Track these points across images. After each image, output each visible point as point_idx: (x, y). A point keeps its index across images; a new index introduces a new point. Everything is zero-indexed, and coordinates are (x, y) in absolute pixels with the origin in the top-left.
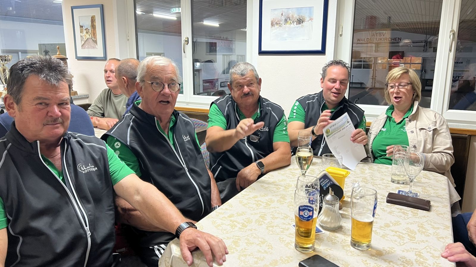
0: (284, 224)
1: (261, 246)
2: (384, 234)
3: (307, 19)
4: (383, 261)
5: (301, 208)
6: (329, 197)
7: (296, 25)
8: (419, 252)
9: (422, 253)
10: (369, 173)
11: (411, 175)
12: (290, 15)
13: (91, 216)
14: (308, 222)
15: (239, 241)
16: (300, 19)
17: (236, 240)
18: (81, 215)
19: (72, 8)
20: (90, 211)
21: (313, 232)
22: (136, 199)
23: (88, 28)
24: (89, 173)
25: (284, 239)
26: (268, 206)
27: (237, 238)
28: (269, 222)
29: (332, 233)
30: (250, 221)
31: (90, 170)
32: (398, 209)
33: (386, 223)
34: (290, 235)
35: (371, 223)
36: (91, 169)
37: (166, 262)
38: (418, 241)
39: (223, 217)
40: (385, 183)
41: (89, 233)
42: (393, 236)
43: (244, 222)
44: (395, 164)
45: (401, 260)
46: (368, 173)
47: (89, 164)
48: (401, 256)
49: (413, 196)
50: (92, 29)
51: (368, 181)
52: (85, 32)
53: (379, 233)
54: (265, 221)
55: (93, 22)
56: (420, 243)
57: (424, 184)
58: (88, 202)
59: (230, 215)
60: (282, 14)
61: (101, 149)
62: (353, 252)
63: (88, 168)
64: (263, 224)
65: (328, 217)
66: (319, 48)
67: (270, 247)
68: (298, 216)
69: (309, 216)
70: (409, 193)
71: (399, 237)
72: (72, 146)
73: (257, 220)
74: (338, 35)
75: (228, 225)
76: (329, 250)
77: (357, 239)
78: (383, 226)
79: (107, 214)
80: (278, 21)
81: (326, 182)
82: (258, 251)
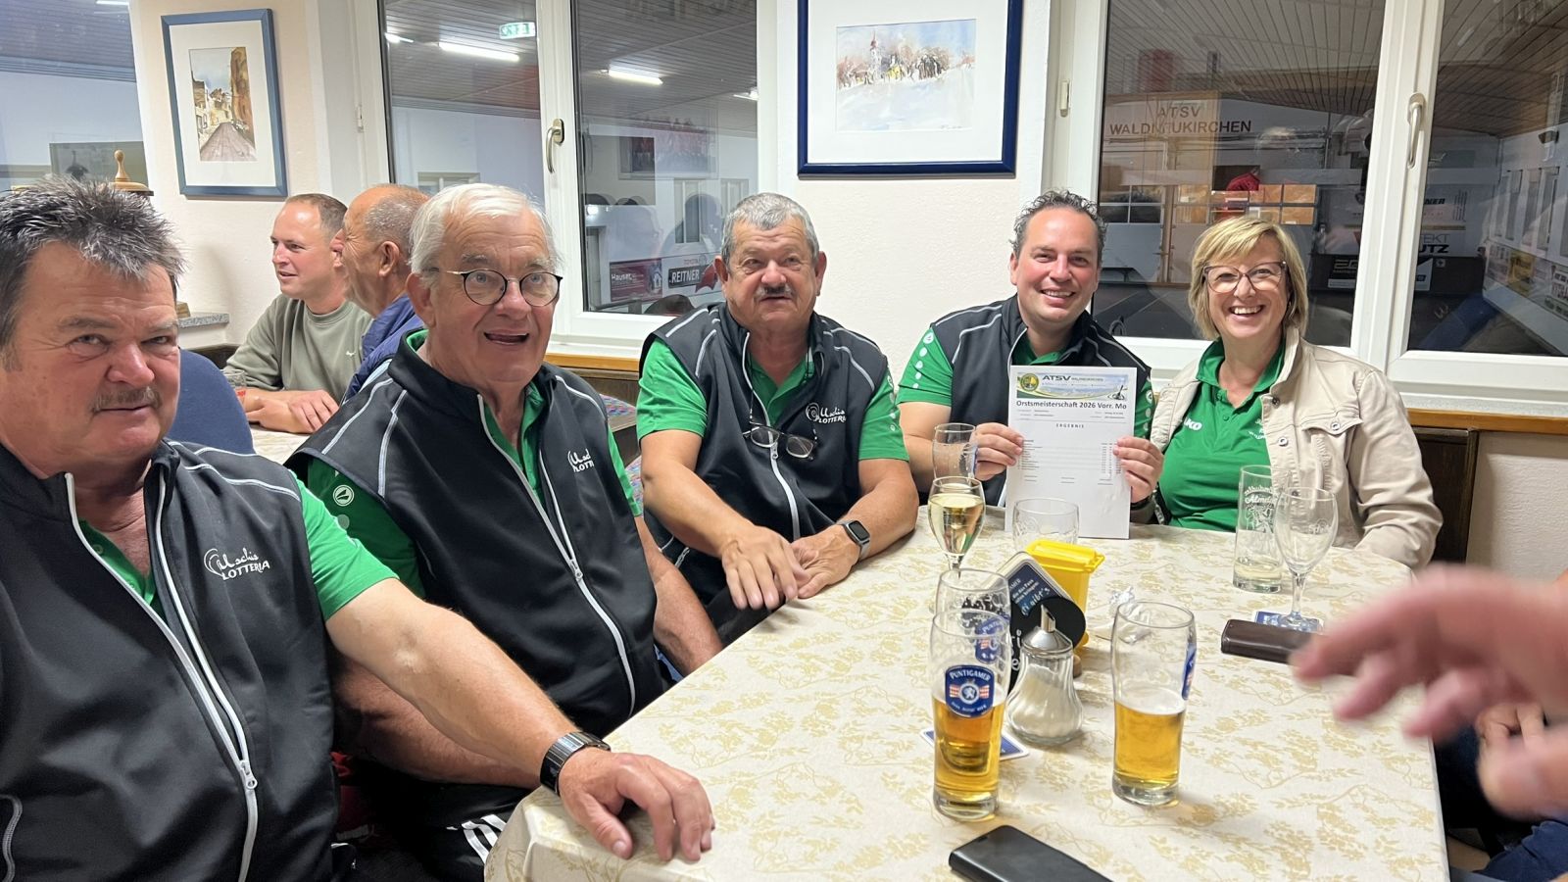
0: (898, 729)
1: (823, 803)
2: (1218, 752)
3: (955, 59)
4: (1216, 838)
5: (952, 675)
6: (1039, 638)
7: (920, 77)
8: (1331, 807)
9: (1340, 811)
10: (1164, 558)
11: (1297, 563)
12: (900, 48)
13: (254, 724)
14: (976, 720)
15: (750, 790)
16: (933, 61)
17: (742, 787)
18: (222, 720)
19: (167, 23)
20: (250, 707)
21: (994, 753)
22: (406, 664)
23: (220, 90)
24: (244, 579)
25: (898, 779)
26: (843, 673)
27: (744, 779)
28: (847, 725)
29: (1051, 756)
30: (785, 723)
31: (247, 571)
32: (1258, 671)
33: (1222, 718)
34: (915, 766)
35: (1177, 720)
36: (251, 565)
37: (510, 867)
38: (1324, 771)
39: (695, 711)
40: (1214, 590)
41: (249, 780)
42: (1247, 757)
43: (764, 728)
44: (1244, 528)
45: (1272, 833)
46: (1159, 559)
47: (244, 550)
48: (1274, 822)
49: (1304, 629)
50: (236, 94)
51: (1162, 585)
52: (210, 102)
53: (1203, 750)
54: (834, 722)
55: (238, 70)
56: (1332, 777)
57: (1337, 588)
58: (245, 676)
59: (718, 704)
60: (873, 43)
61: (280, 496)
62: (1123, 812)
63: (238, 561)
64: (827, 730)
65: (1039, 701)
66: (996, 155)
67: (853, 805)
68: (944, 702)
69: (981, 702)
70: (1291, 619)
71: (1265, 760)
72: (183, 490)
73: (806, 718)
74: (1056, 112)
75: (713, 738)
76: (1043, 811)
77: (1133, 771)
78: (1213, 727)
79: (309, 714)
80: (861, 66)
81: (1030, 590)
82: (816, 820)
